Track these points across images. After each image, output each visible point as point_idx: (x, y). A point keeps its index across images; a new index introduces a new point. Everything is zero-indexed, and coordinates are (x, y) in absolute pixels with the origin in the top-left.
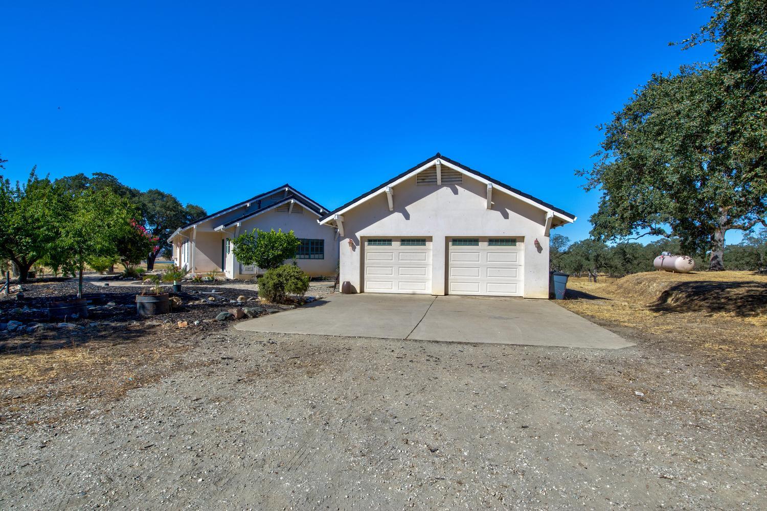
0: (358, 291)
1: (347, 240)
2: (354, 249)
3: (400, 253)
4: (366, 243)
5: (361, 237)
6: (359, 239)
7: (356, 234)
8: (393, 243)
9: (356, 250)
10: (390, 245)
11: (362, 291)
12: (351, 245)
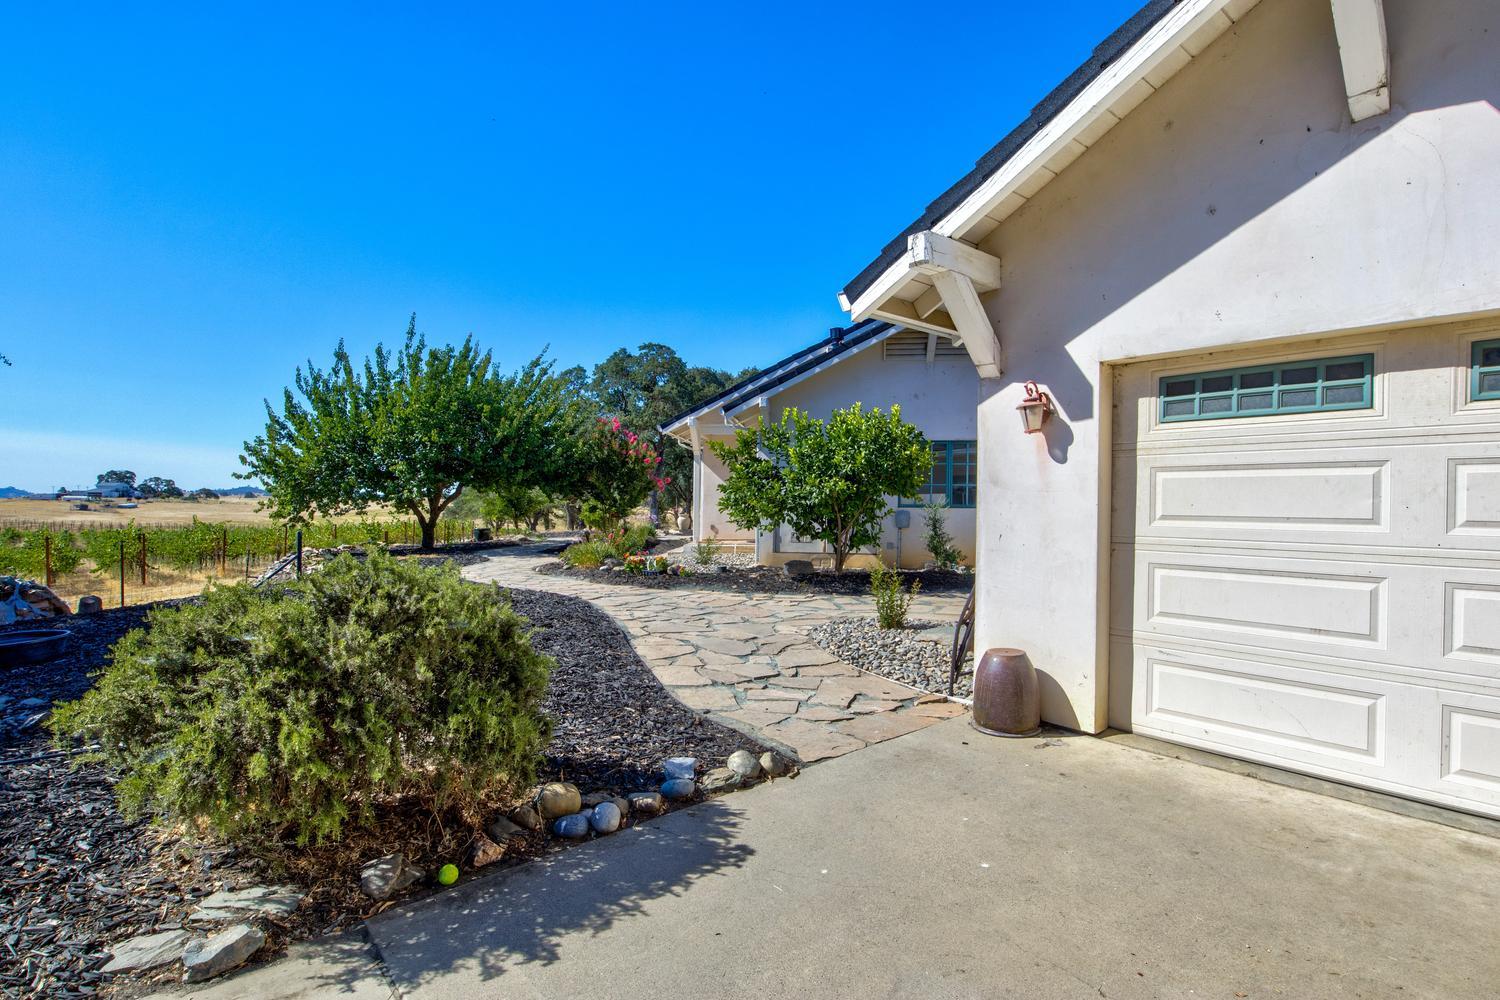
0: (1087, 720)
1: (1015, 393)
2: (1059, 444)
3: (1455, 462)
4: (1148, 407)
5: (1114, 370)
6: (1093, 377)
7: (1067, 347)
8: (1385, 385)
9: (1072, 451)
10: (1362, 400)
11: (1114, 724)
12: (1036, 420)
